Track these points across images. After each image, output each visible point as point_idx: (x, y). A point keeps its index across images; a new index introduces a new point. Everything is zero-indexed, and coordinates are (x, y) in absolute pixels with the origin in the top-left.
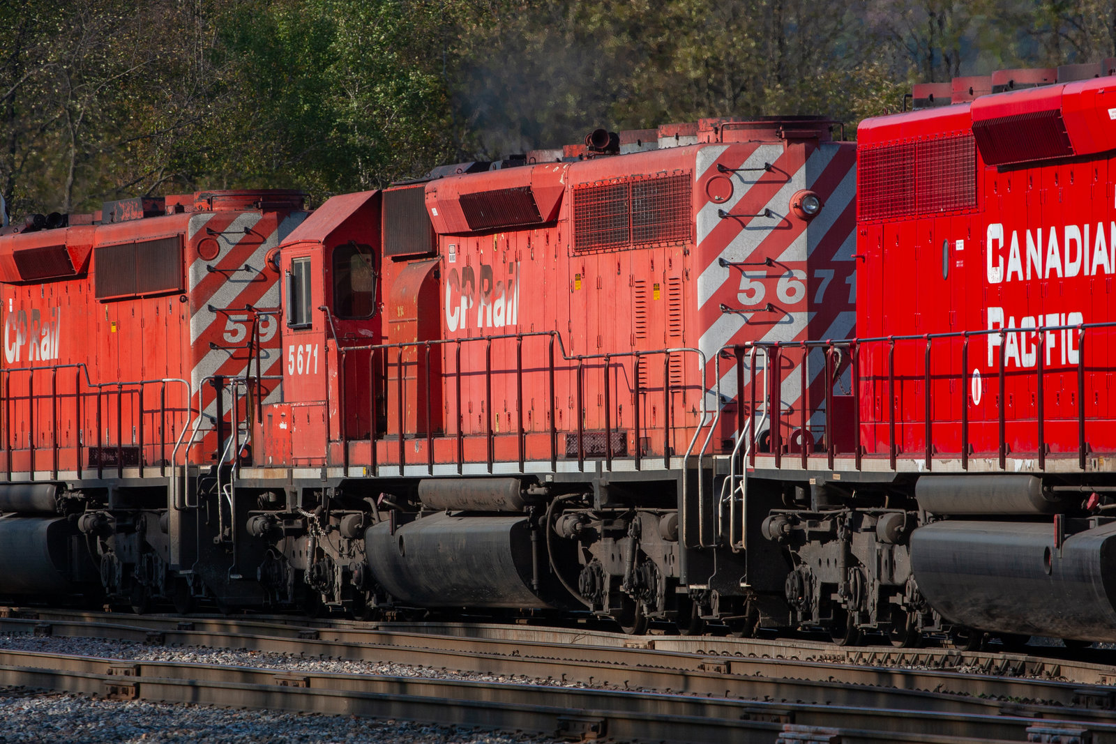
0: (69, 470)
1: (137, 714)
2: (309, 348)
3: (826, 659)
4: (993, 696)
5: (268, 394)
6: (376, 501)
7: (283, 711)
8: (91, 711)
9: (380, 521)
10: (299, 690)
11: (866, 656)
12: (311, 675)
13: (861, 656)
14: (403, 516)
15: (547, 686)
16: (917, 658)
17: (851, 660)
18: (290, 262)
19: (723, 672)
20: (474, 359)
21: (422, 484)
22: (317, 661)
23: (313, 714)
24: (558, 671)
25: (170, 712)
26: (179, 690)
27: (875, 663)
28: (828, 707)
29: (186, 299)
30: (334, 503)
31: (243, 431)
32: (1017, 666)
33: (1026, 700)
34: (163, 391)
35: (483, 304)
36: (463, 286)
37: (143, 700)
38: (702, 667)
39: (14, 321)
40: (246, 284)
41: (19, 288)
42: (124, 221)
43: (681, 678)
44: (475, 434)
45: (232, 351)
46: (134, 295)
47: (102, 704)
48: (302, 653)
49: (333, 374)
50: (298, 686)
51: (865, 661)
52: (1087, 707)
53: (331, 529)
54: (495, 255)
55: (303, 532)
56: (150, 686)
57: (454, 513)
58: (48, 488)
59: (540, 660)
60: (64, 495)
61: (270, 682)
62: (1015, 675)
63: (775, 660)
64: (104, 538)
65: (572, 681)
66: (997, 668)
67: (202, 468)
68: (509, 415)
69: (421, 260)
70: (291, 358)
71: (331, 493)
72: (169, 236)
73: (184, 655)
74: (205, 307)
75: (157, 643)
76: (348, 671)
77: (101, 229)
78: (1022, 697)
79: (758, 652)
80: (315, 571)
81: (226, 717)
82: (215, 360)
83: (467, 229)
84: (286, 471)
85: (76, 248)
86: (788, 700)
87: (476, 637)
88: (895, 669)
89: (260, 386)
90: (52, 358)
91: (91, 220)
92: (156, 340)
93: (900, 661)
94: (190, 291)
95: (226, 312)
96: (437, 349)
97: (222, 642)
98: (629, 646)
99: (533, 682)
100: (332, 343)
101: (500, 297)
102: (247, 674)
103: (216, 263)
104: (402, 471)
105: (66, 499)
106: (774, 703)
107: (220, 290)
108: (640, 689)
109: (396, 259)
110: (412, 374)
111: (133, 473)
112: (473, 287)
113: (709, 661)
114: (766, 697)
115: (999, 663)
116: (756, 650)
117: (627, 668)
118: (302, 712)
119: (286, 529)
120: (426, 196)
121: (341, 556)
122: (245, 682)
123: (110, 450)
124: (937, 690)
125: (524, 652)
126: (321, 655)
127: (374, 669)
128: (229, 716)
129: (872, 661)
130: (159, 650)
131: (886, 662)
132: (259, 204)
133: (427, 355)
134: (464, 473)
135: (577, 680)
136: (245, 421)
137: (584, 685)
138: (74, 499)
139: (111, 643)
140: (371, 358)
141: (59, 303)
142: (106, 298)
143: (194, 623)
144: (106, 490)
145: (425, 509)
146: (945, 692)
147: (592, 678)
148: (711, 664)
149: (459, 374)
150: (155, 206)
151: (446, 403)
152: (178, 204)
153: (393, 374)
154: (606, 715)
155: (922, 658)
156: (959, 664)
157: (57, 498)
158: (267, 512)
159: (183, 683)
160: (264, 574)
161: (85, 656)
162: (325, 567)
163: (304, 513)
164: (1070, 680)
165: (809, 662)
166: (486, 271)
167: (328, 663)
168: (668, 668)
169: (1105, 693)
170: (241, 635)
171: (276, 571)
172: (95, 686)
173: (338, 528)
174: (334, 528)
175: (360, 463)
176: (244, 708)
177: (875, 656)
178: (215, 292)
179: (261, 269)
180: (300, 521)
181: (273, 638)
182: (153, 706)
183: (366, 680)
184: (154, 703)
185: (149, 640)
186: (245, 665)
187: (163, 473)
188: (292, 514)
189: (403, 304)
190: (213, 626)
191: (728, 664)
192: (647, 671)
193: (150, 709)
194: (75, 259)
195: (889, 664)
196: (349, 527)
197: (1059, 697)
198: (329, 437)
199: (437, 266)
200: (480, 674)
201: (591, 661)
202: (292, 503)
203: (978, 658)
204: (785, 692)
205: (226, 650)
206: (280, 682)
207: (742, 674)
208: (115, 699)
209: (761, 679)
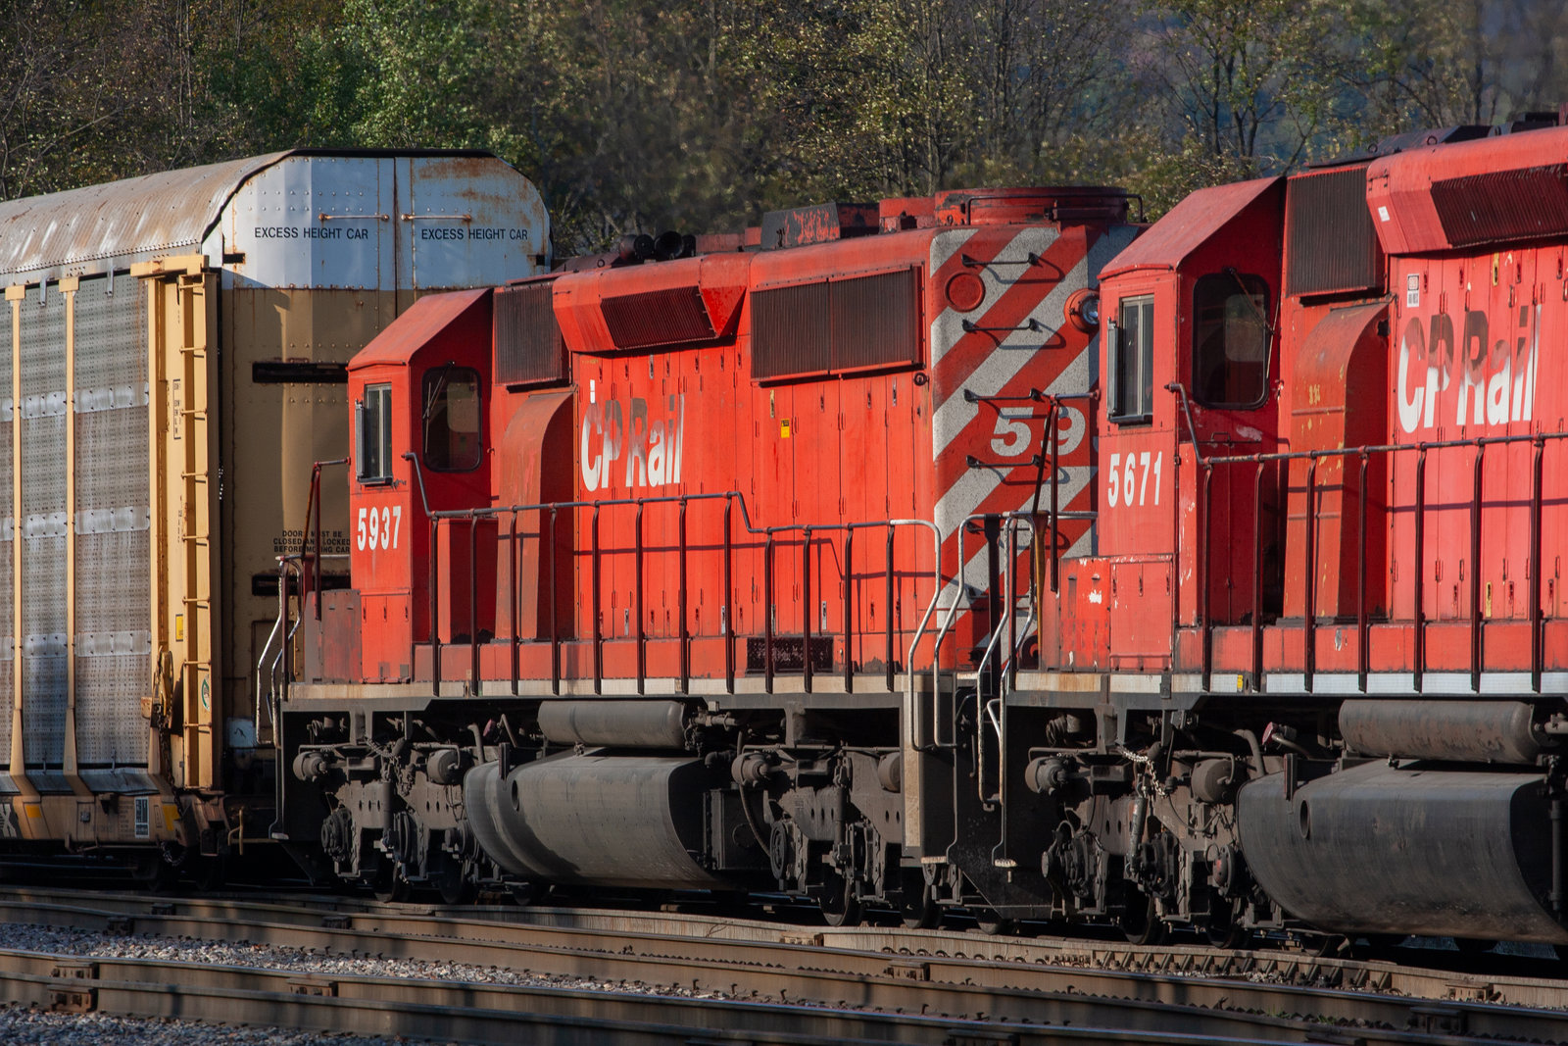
0: (709, 677)
1: (93, 1032)
2: (1145, 458)
3: (1063, 960)
4: (1297, 1015)
5: (1067, 545)
6: (1259, 737)
7: (299, 1029)
8: (28, 1028)
9: (1266, 773)
10: (322, 1000)
11: (1119, 958)
12: (339, 979)
13: (1113, 957)
14: (1310, 765)
15: (672, 997)
16: (1192, 960)
17: (1099, 963)
18: (1117, 304)
19: (918, 978)
20: (1450, 481)
21: (1346, 708)
22: (348, 959)
23: (343, 1035)
24: (686, 976)
25: (140, 1030)
26: (154, 1000)
27: (1133, 968)
28: (1066, 1028)
29: (926, 380)
30: (1181, 739)
31: (1023, 612)
32: (1332, 973)
33: (1343, 1021)
34: (891, 541)
35: (1468, 382)
36: (1433, 349)
37: (102, 1013)
38: (890, 971)
39: (599, 418)
40: (1031, 353)
41: (607, 363)
42: (803, 245)
43: (861, 988)
44: (1445, 620)
45: (1005, 472)
46: (825, 372)
47: (44, 1018)
48: (327, 948)
49: (1189, 505)
50: (321, 994)
51: (1118, 964)
52: (1429, 1032)
53: (1176, 783)
54: (1494, 293)
55: (1123, 789)
56: (112, 993)
57: (1403, 763)
58: (671, 708)
59: (663, 960)
60: (698, 720)
61: (279, 988)
62: (1328, 986)
63: (993, 963)
64: (776, 794)
65: (706, 990)
66: (1303, 976)
67: (961, 677)
68: (1511, 587)
69: (1356, 303)
70: (1114, 476)
71: (1179, 720)
72: (895, 270)
73: (160, 949)
74: (959, 393)
75: (123, 932)
76: (392, 974)
77: (762, 259)
78: (1337, 1017)
79: (969, 951)
80: (1143, 855)
81: (219, 1037)
82: (977, 487)
83: (1443, 243)
84: (1097, 678)
85: (717, 293)
86: (1010, 1018)
87: (573, 927)
88: (1160, 975)
89: (1056, 533)
90: (669, 481)
91: (738, 245)
92: (867, 451)
93: (1168, 964)
94: (933, 365)
95: (996, 403)
96: (1379, 461)
97: (214, 932)
98: (787, 940)
99: (652, 991)
100: (1188, 450)
101: (1500, 369)
102: (246, 977)
103: (979, 317)
104: (1309, 684)
105: (702, 727)
106: (990, 1023)
107: (985, 363)
108: (802, 1001)
109: (1307, 302)
110: (1332, 508)
111: (830, 685)
112: (1450, 351)
113: (900, 963)
114: (979, 1015)
115: (1306, 970)
116: (965, 948)
117: (784, 971)
118: (326, 1032)
119: (1095, 783)
120: (1369, 185)
121: (1191, 833)
122: (242, 988)
123: (786, 644)
124: (1219, 1006)
125: (639, 948)
126: (354, 951)
127: (428, 971)
128: (223, 1037)
129: (1128, 965)
130: (125, 943)
131: (1147, 966)
132: (1055, 212)
133: (1362, 473)
134: (1427, 689)
135: (714, 989)
136: (1029, 593)
137: (724, 995)
138: (718, 727)
139: (58, 933)
140: (1257, 478)
141: (682, 386)
142: (772, 378)
143: (175, 905)
144: (781, 713)
145: (1348, 754)
146: (1229, 1009)
147: (734, 985)
148: (903, 967)
149: (1421, 508)
150: (859, 217)
151: (1394, 562)
152: (904, 213)
153: (1296, 508)
154: (755, 1038)
155: (1198, 961)
156: (1250, 969)
157: (685, 727)
158: (1062, 752)
159: (159, 990)
160: (1055, 865)
161: (21, 950)
162: (1162, 849)
163: (1129, 754)
164: (1405, 993)
165: (1040, 966)
166: (1477, 323)
167: (364, 962)
168: (842, 972)
169: (1454, 1012)
170: (241, 922)
171: (1076, 860)
172: (35, 992)
173: (1187, 782)
174: (1181, 783)
175: (1231, 666)
176: (244, 1025)
177: (1132, 958)
178: (976, 367)
179: (1056, 326)
180: (1120, 769)
181: (287, 926)
182: (116, 1021)
183: (417, 986)
184: (118, 1018)
185: (111, 928)
186: (246, 965)
187: (891, 684)
188: (1108, 756)
189: (1319, 381)
190: (202, 909)
191: (926, 967)
192: (812, 976)
193: (112, 1025)
194: (714, 312)
195: (1152, 969)
196: (1207, 782)
197: (1386, 1016)
198: (1177, 620)
199: (1385, 312)
200: (578, 979)
201: (734, 962)
202: (1107, 737)
203: (1276, 961)
204: (1005, 1005)
205: (220, 943)
206: (296, 988)
207: (946, 981)
208: (63, 1011)
209: (972, 989)
